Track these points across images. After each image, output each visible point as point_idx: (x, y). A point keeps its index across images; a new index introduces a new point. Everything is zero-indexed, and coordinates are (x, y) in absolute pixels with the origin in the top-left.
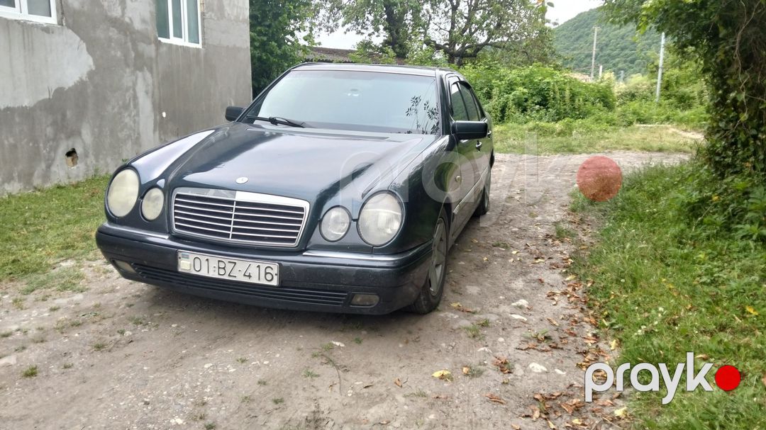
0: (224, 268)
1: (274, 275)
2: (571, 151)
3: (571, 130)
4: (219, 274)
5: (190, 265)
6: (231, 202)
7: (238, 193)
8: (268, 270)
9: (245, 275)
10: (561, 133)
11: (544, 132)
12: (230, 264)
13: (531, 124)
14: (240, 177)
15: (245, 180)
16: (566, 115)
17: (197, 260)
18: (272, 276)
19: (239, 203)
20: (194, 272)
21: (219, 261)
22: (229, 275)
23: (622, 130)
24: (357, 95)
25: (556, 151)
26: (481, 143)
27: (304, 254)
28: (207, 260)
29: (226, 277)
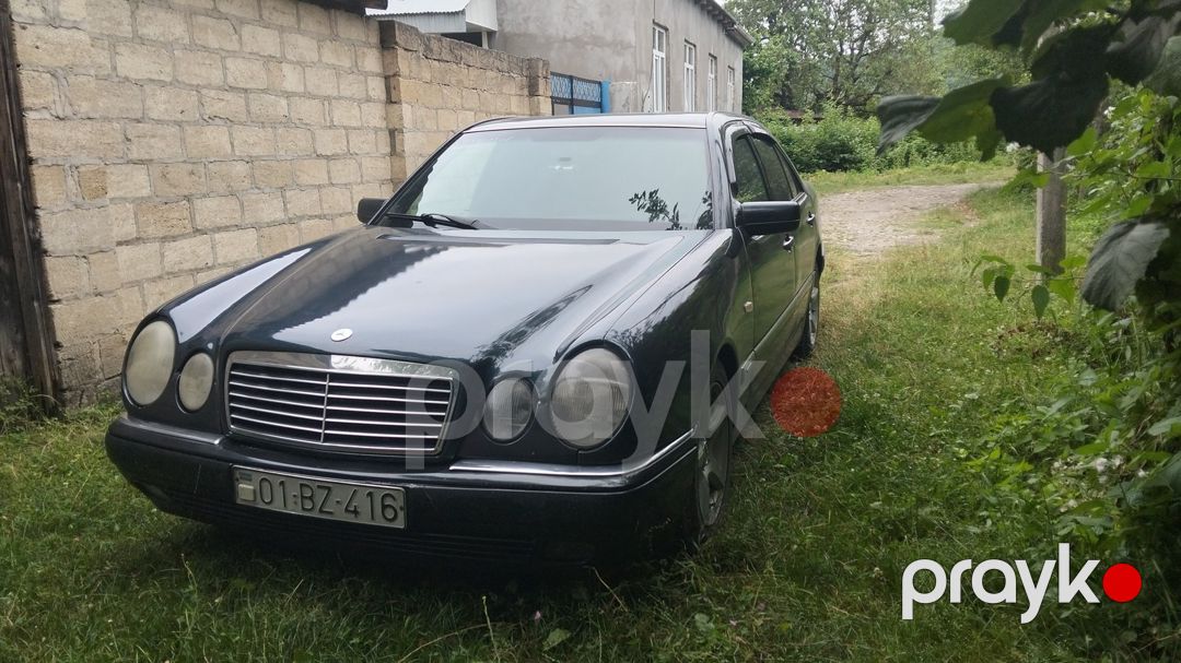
0: (311, 498)
1: (398, 510)
2: (965, 182)
3: (964, 170)
4: (304, 509)
5: (254, 491)
6: (322, 376)
7: (334, 359)
8: (388, 502)
9: (347, 510)
10: (957, 172)
11: (945, 172)
12: (321, 491)
13: (933, 166)
14: (339, 327)
15: (347, 333)
16: (960, 158)
17: (266, 484)
18: (395, 511)
19: (336, 377)
20: (261, 506)
21: (302, 485)
22: (321, 511)
23: (1004, 168)
24: (571, 168)
25: (955, 182)
26: (791, 238)
27: (452, 468)
28: (282, 483)
29: (315, 515)
